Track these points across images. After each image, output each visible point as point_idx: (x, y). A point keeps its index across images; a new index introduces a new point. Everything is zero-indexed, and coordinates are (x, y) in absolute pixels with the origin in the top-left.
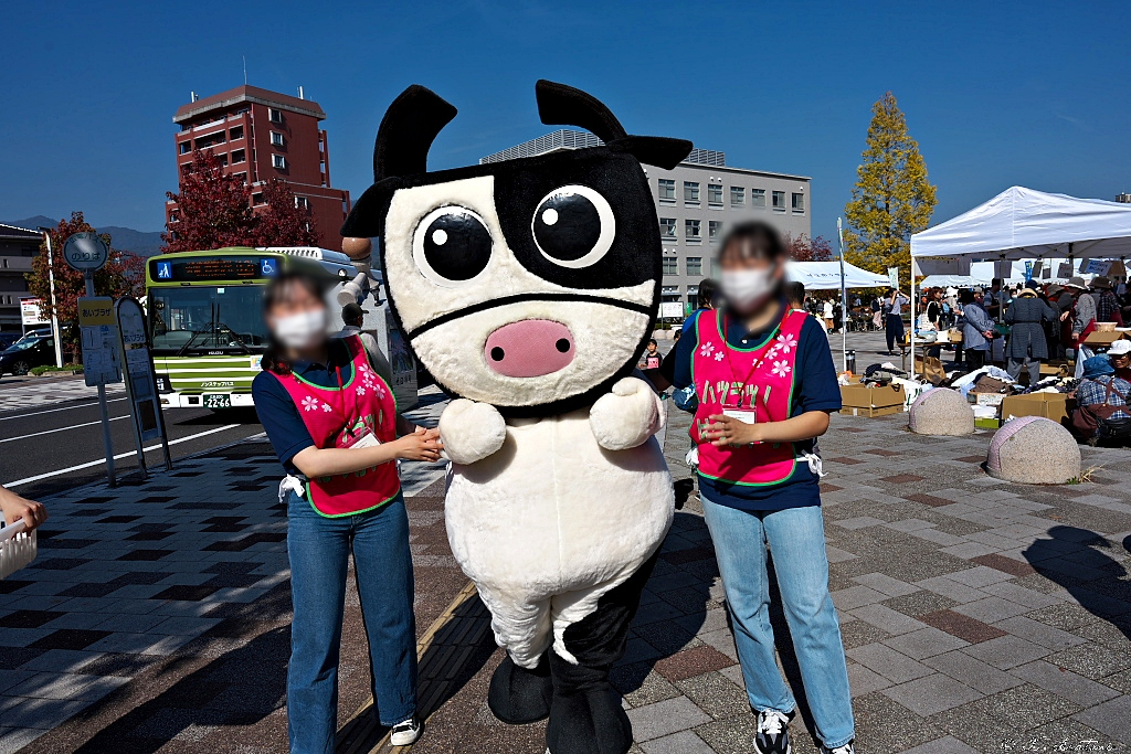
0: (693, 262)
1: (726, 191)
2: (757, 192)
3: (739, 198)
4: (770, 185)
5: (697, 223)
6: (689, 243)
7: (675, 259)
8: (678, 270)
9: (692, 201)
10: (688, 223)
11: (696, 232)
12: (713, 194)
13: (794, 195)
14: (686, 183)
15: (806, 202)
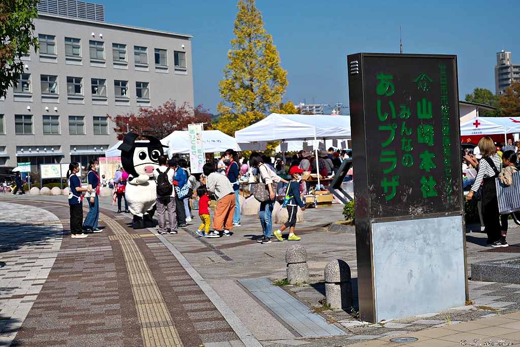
0: (76, 121)
1: (107, 47)
2: (140, 49)
3: (122, 55)
4: (152, 43)
5: (78, 80)
6: (71, 101)
7: (57, 117)
8: (60, 128)
9: (73, 57)
10: (70, 80)
11: (78, 89)
12: (94, 51)
13: (176, 54)
14: (67, 39)
15: (188, 60)
